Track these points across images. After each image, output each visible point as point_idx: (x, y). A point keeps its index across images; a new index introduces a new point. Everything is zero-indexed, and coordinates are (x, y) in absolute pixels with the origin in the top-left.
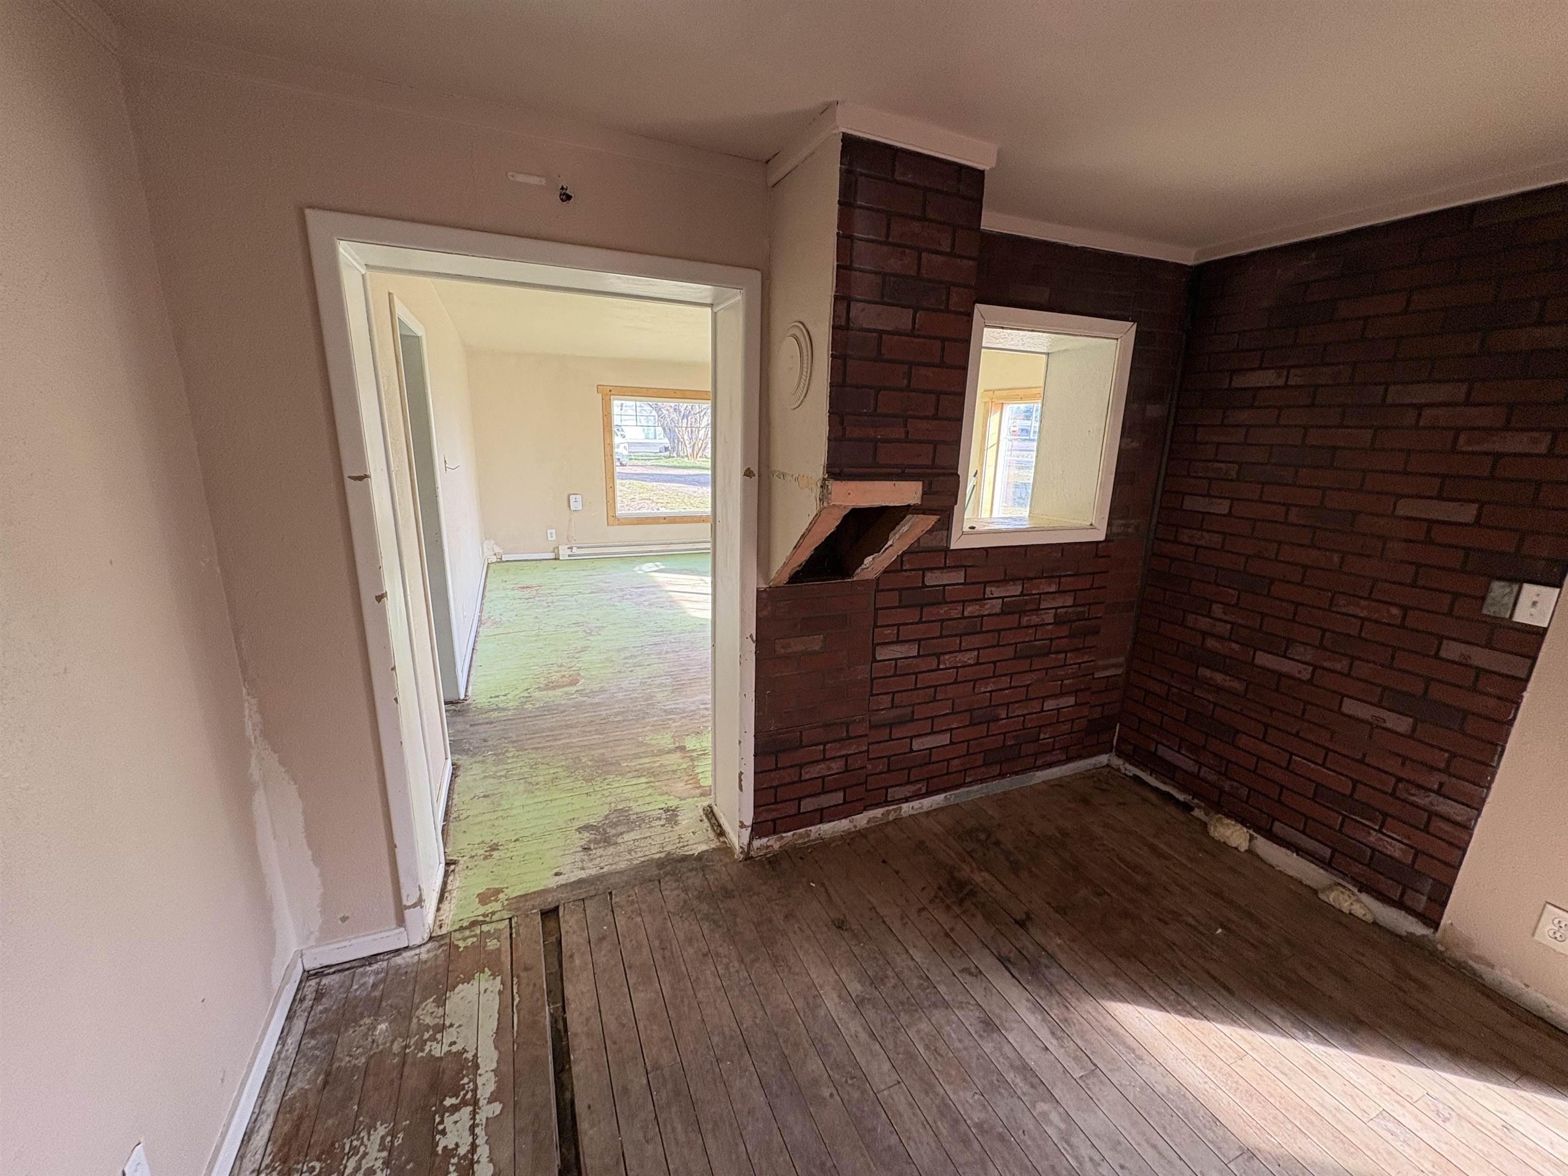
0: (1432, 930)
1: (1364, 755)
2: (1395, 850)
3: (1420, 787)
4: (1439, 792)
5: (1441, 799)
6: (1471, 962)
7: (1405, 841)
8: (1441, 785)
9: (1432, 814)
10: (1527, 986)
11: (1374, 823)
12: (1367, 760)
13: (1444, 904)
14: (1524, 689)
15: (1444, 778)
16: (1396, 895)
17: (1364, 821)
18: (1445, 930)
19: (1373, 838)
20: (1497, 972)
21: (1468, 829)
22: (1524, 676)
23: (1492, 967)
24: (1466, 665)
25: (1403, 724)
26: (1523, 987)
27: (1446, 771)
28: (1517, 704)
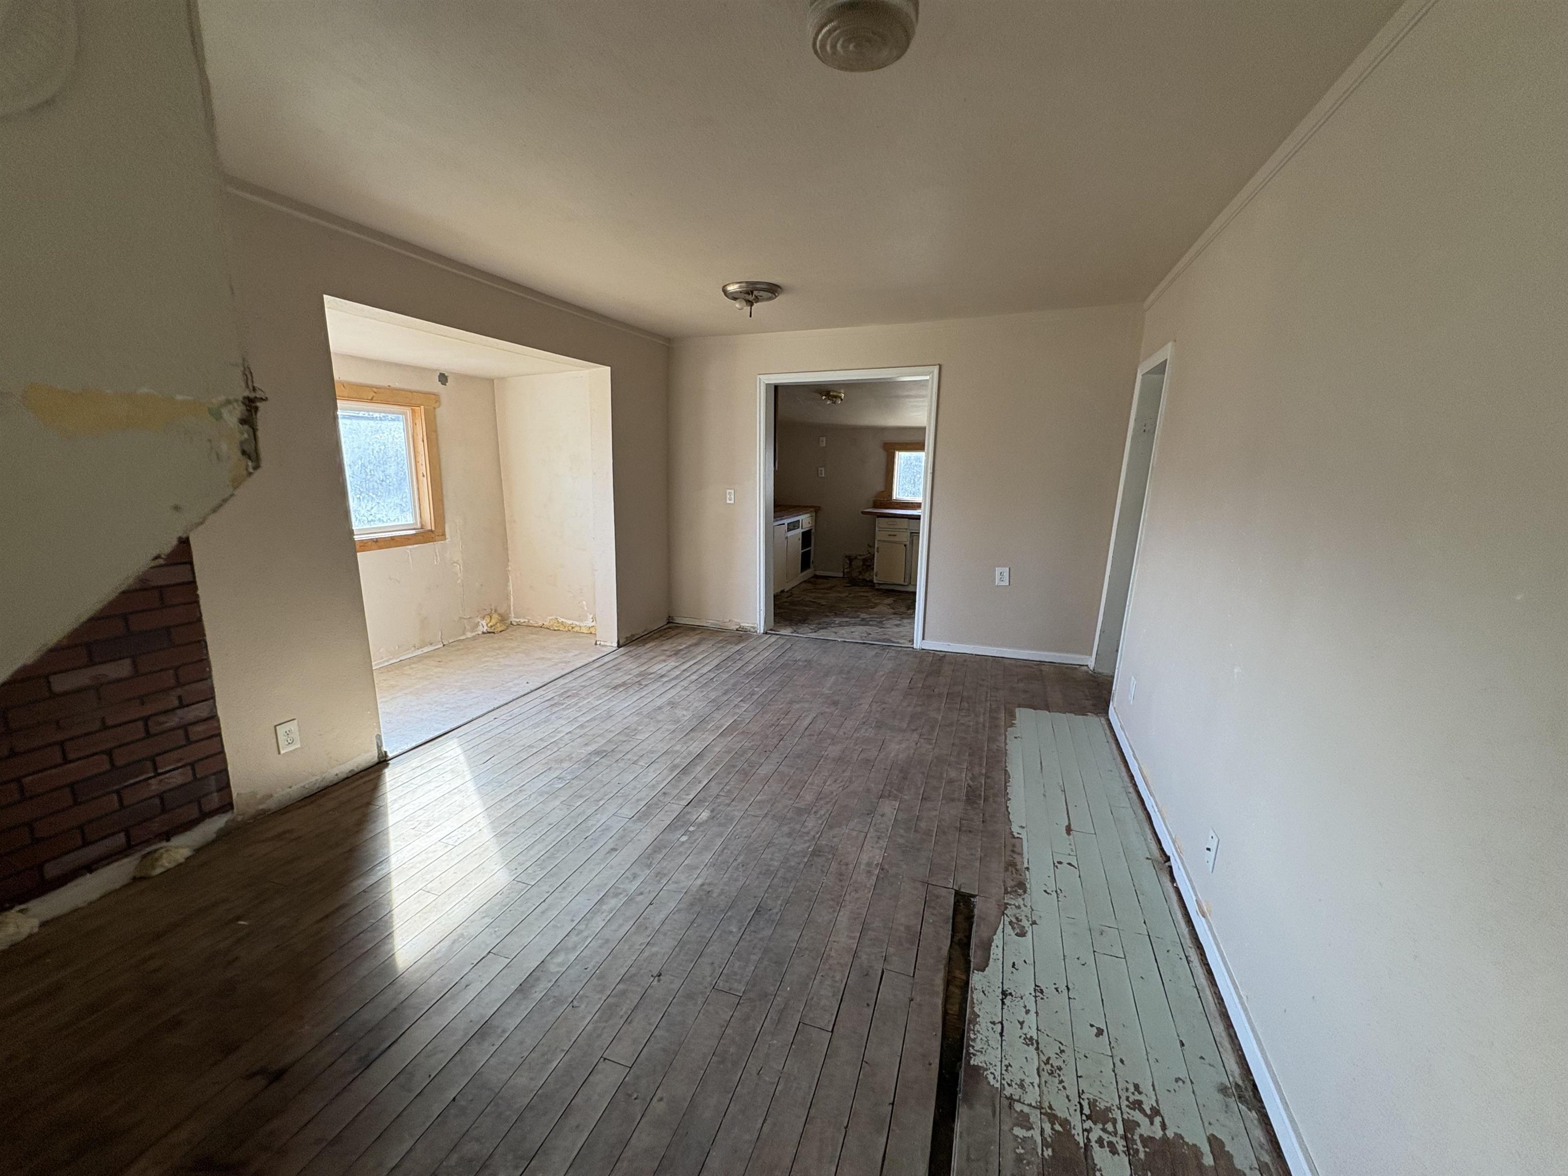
0: (230, 812)
1: (103, 720)
2: (177, 778)
3: (166, 712)
4: (182, 706)
5: (186, 709)
6: (261, 807)
7: (180, 765)
8: (180, 698)
9: (185, 727)
10: (290, 787)
11: (147, 773)
12: (110, 722)
13: (228, 785)
14: (196, 588)
15: (179, 691)
16: (195, 814)
17: (138, 779)
18: (237, 802)
19: (155, 786)
20: (276, 795)
21: (213, 717)
22: (191, 579)
23: (271, 796)
24: (145, 589)
25: (122, 669)
26: (289, 790)
27: (179, 684)
28: (196, 602)
